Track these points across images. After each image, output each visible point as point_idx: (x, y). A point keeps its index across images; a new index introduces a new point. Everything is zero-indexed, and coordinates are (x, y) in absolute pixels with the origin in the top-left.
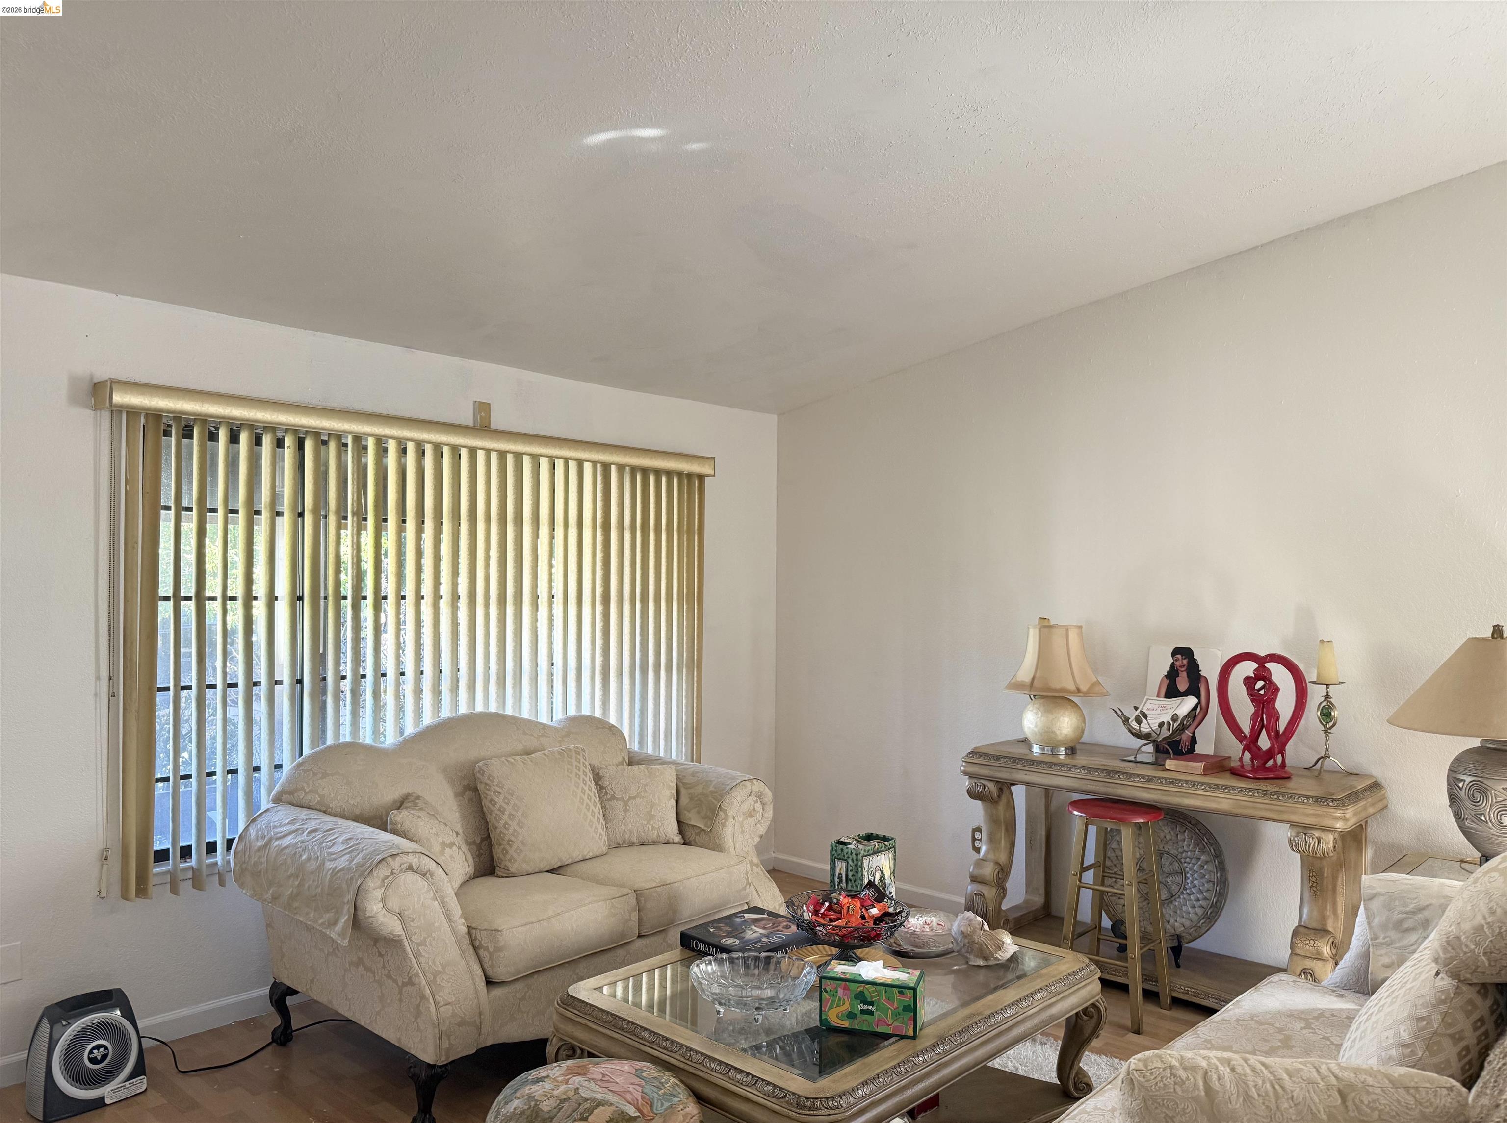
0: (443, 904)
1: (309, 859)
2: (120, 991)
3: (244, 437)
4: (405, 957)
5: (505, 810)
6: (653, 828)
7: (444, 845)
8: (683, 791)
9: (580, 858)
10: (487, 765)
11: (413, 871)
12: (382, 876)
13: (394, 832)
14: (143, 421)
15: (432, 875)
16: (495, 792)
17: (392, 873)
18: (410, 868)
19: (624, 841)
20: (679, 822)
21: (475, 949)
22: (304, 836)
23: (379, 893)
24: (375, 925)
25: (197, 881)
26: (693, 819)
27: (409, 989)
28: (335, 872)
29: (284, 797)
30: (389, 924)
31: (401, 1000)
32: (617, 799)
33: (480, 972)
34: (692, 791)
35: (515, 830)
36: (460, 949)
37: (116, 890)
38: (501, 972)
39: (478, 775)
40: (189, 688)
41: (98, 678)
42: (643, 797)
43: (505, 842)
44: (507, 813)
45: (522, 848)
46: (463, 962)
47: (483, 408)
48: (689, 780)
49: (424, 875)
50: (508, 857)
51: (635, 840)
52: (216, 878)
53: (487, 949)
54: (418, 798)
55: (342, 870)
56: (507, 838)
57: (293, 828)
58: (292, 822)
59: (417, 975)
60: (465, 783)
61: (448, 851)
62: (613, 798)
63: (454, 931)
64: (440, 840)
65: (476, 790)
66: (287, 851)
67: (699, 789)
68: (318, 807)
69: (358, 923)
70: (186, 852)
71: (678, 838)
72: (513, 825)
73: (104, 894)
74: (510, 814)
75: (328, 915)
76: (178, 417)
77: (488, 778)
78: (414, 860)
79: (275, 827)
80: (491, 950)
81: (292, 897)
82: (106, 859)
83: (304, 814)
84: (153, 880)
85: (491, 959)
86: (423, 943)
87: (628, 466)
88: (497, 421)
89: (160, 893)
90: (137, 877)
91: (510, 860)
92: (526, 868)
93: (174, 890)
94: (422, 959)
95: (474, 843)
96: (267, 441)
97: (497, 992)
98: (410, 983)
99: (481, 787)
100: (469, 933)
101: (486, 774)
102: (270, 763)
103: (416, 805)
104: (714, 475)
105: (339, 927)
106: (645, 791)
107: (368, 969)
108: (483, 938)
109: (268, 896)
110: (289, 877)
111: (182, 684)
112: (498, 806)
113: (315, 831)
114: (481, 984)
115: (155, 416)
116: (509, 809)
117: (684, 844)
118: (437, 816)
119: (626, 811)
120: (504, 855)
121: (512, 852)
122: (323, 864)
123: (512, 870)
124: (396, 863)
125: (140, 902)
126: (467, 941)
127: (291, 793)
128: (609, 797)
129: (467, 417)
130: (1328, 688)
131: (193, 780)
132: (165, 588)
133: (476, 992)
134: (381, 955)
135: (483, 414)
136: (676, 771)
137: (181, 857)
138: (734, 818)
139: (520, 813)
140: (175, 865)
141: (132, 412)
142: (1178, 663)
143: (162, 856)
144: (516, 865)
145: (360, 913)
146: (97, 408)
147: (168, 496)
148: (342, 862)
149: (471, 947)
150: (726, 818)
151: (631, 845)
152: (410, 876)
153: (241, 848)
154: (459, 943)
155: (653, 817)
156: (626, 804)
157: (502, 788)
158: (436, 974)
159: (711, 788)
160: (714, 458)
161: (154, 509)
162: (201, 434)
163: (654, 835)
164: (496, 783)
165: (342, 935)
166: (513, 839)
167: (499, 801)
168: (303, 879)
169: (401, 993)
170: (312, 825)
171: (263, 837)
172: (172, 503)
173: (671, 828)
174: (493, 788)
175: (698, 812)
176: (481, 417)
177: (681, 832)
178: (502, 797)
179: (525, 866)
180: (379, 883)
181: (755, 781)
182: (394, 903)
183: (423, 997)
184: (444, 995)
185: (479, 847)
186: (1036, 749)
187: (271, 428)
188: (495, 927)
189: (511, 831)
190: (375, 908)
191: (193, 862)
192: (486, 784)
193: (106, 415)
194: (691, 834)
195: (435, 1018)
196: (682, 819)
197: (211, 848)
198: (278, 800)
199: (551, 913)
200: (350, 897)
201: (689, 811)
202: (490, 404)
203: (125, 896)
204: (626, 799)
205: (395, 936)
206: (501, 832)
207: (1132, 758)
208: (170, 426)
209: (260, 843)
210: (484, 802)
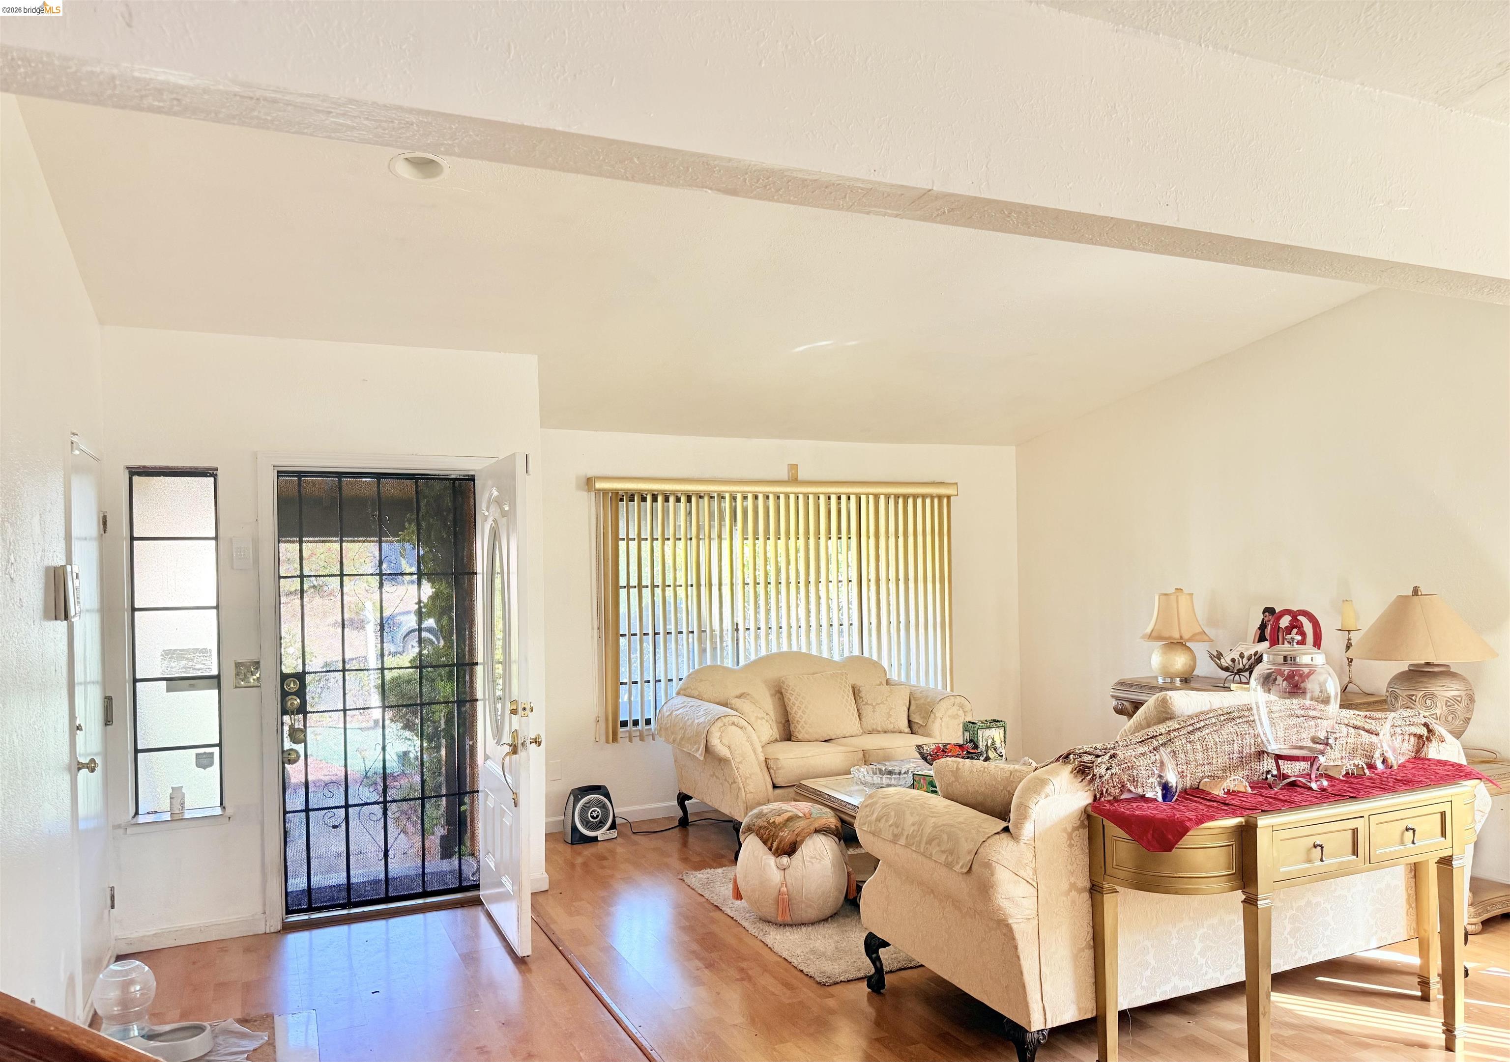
0: (752, 744)
1: (688, 719)
2: (605, 787)
3: (660, 499)
4: (732, 769)
5: (795, 704)
6: (891, 723)
7: (757, 718)
8: (913, 702)
9: (841, 735)
10: (786, 679)
11: (735, 725)
12: (719, 726)
13: (731, 708)
14: (610, 494)
15: (745, 729)
16: (790, 693)
17: (724, 725)
18: (733, 724)
19: (873, 730)
20: (909, 721)
21: (768, 769)
22: (688, 709)
23: (718, 734)
24: (716, 750)
25: (642, 738)
26: (916, 719)
27: (734, 785)
28: (699, 724)
29: (682, 692)
30: (722, 750)
31: (731, 792)
32: (869, 705)
33: (769, 780)
34: (917, 702)
35: (801, 716)
36: (760, 767)
37: (603, 739)
38: (779, 781)
39: (782, 684)
40: (635, 635)
41: (593, 629)
42: (885, 704)
43: (795, 722)
44: (796, 705)
45: (804, 725)
46: (761, 774)
47: (794, 467)
48: (918, 695)
49: (741, 728)
50: (797, 730)
51: (879, 729)
52: (651, 737)
53: (773, 769)
54: (748, 694)
55: (701, 723)
56: (796, 719)
57: (683, 705)
58: (683, 703)
59: (737, 778)
60: (777, 689)
61: (759, 721)
62: (867, 704)
63: (757, 758)
64: (755, 715)
65: (781, 693)
66: (679, 716)
67: (922, 701)
68: (698, 697)
69: (707, 749)
70: (636, 723)
71: (907, 730)
72: (800, 713)
73: (597, 740)
74: (798, 706)
75: (695, 747)
76: (626, 491)
77: (787, 686)
78: (736, 720)
79: (675, 705)
80: (775, 769)
81: (682, 739)
82: (598, 721)
83: (689, 699)
84: (620, 735)
85: (775, 773)
86: (741, 763)
87: (892, 494)
88: (802, 476)
89: (623, 741)
90: (612, 732)
91: (798, 732)
92: (807, 737)
93: (630, 741)
94: (740, 771)
95: (781, 723)
96: (672, 499)
97: (778, 791)
98: (735, 782)
99: (783, 691)
100: (766, 761)
101: (786, 683)
102: (677, 678)
103: (746, 697)
104: (957, 495)
105: (700, 752)
106: (886, 700)
107: (717, 778)
108: (771, 763)
109: (671, 740)
110: (680, 729)
111: (632, 633)
112: (791, 702)
113: (692, 706)
114: (770, 786)
115: (615, 493)
116: (797, 703)
117: (912, 733)
118: (756, 704)
119: (874, 711)
120: (795, 729)
121: (799, 727)
122: (694, 721)
123: (800, 738)
124: (725, 720)
125: (615, 744)
126: (764, 764)
127: (685, 690)
128: (864, 703)
129: (784, 475)
130: (1349, 634)
131: (639, 684)
132: (623, 582)
133: (767, 790)
134: (722, 770)
135: (793, 472)
136: (911, 690)
137: (633, 725)
138: (941, 719)
139: (804, 706)
140: (630, 728)
141: (605, 492)
142: (1266, 619)
143: (624, 724)
144: (801, 735)
145: (708, 744)
146: (589, 491)
147: (622, 534)
148: (702, 720)
149: (766, 768)
150: (935, 718)
151: (878, 732)
152: (734, 727)
153: (659, 717)
154: (759, 764)
155: (890, 716)
156: (874, 707)
157: (794, 691)
158: (746, 778)
159: (929, 700)
160: (957, 484)
161: (617, 539)
162: (638, 498)
163: (891, 727)
164: (791, 688)
165: (701, 755)
166: (800, 720)
167: (793, 699)
168: (686, 729)
169: (730, 787)
170: (692, 704)
171: (669, 710)
172: (625, 537)
173: (904, 724)
174: (789, 692)
175: (920, 715)
176: (792, 473)
177: (910, 726)
178: (794, 697)
179: (806, 736)
180: (718, 729)
181: (958, 697)
182: (725, 741)
183: (739, 788)
184: (751, 788)
185: (784, 726)
186: (1160, 680)
187: (673, 493)
188: (777, 757)
189: (798, 716)
190: (716, 742)
191: (640, 727)
192: (786, 689)
193: (593, 494)
194: (915, 727)
195: (744, 799)
196: (911, 719)
197: (648, 722)
198: (678, 694)
199: (809, 755)
200: (704, 736)
201: (914, 714)
202: (797, 465)
203: (607, 742)
204: (874, 704)
205: (727, 757)
206: (793, 716)
207: (1222, 685)
208: (623, 496)
209: (668, 713)
210: (786, 700)
